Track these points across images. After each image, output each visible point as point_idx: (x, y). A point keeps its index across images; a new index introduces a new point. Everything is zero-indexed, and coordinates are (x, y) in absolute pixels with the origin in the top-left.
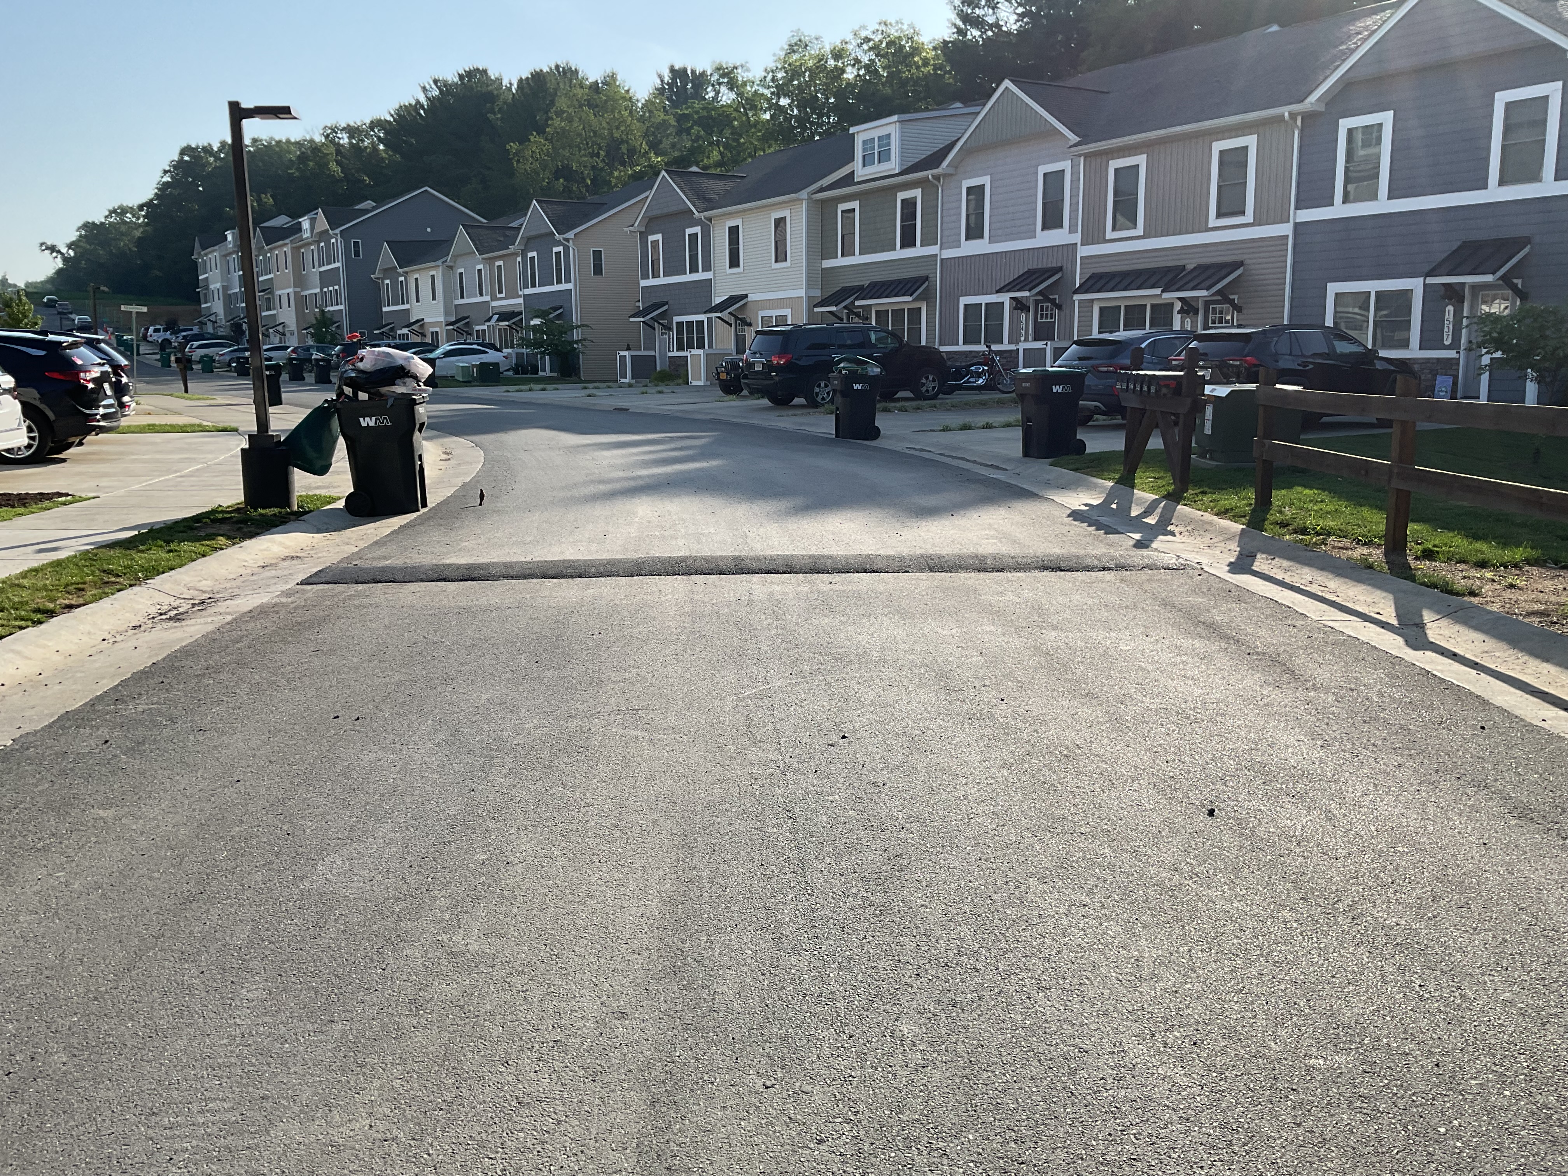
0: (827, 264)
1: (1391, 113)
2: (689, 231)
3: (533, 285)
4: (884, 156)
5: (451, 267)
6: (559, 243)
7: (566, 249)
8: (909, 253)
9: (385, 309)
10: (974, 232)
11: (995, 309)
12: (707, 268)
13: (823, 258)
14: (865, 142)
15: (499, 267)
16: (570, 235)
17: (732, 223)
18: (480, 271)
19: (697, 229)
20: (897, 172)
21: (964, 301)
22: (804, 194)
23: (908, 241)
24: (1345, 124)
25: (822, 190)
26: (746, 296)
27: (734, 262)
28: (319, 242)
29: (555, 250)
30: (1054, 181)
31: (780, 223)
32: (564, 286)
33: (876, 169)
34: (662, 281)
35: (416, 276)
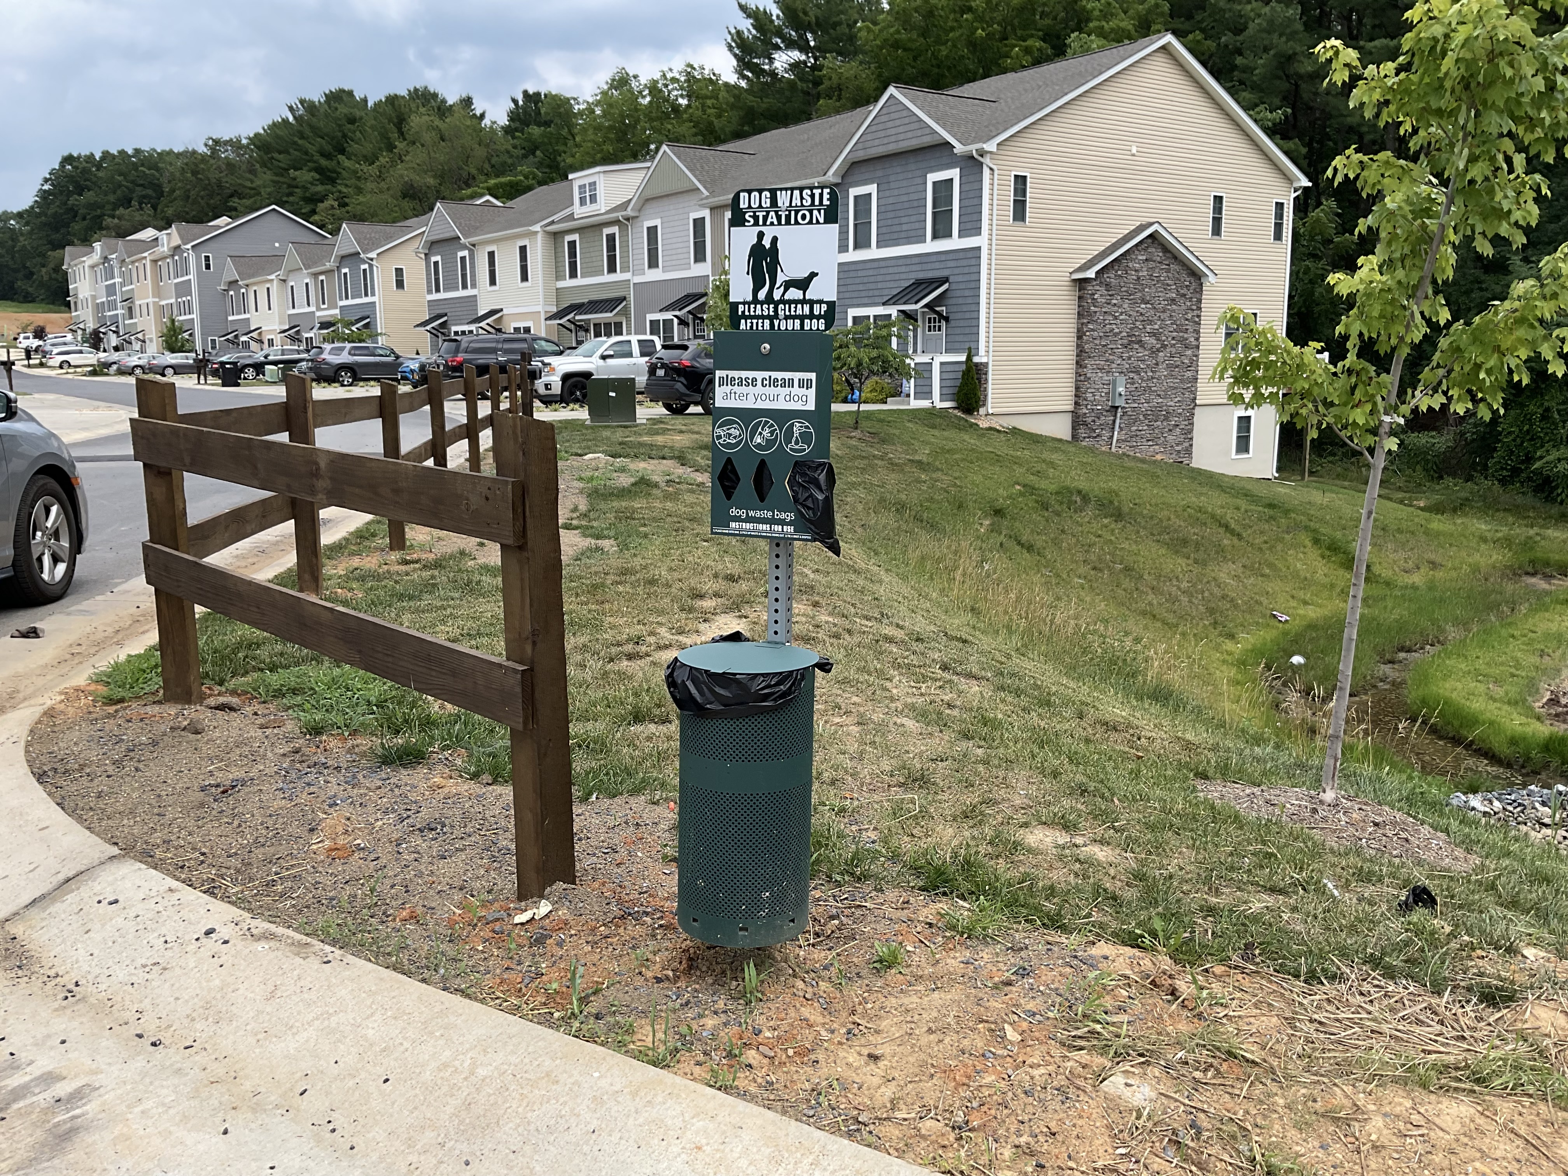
0: (561, 284)
1: (875, 185)
2: (460, 254)
3: (347, 298)
4: (593, 198)
5: (284, 281)
6: (365, 262)
7: (371, 266)
8: (613, 277)
9: (230, 318)
10: (653, 263)
11: (668, 323)
12: (474, 286)
13: (557, 280)
14: (580, 187)
15: (322, 281)
16: (373, 255)
17: (490, 249)
18: (307, 284)
19: (465, 253)
20: (603, 211)
21: (650, 317)
22: (537, 228)
23: (612, 269)
24: (854, 192)
25: (553, 222)
26: (502, 310)
27: (493, 282)
28: (173, 256)
29: (363, 267)
30: (699, 224)
31: (523, 249)
32: (369, 299)
33: (589, 209)
34: (442, 295)
35: (255, 288)
